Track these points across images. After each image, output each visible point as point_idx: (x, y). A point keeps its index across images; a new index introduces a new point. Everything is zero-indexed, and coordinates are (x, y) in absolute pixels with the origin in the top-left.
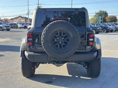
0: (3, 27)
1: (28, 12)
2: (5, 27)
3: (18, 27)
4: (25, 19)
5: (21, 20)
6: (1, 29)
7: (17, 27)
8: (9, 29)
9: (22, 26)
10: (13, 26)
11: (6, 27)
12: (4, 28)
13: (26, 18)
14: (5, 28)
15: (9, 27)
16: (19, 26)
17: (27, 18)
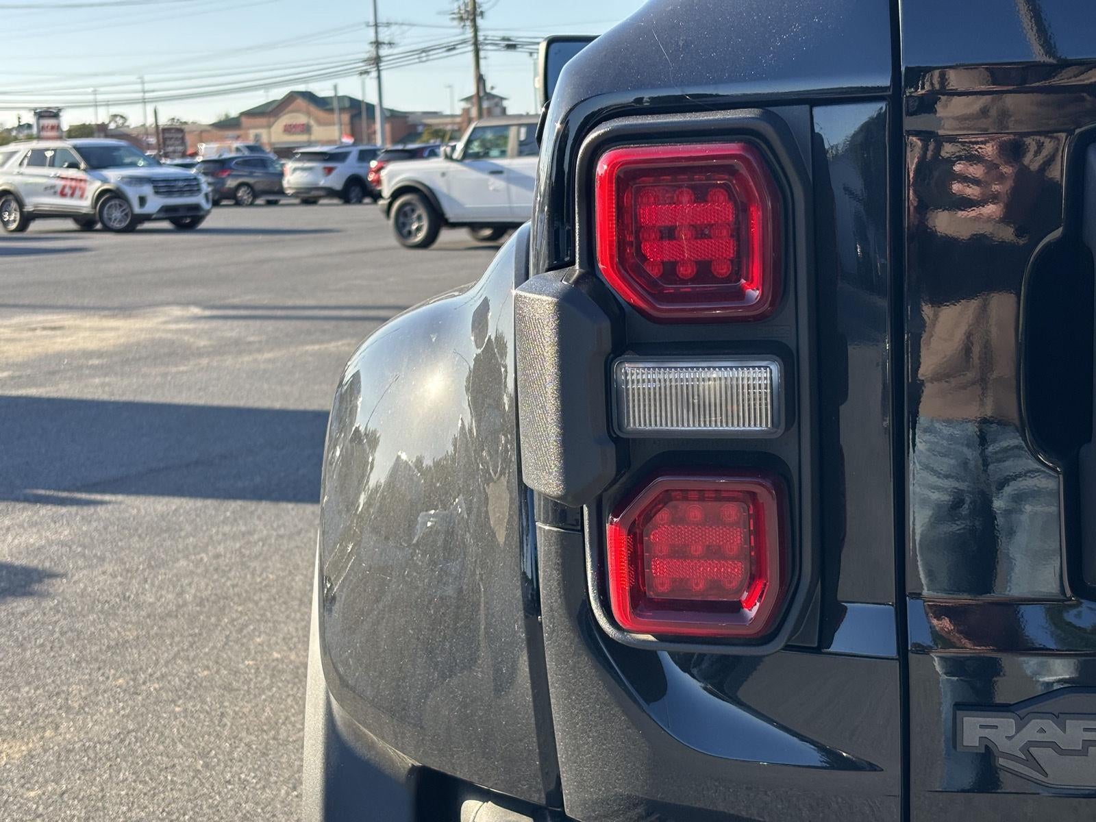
0: (132, 193)
1: (378, 44)
2: (147, 190)
3: (281, 192)
4: (346, 117)
5: (306, 129)
6: (117, 214)
7: (273, 194)
8: (196, 207)
9: (323, 182)
10: (231, 183)
11: (164, 186)
12: (142, 201)
13: (357, 111)
14: (155, 203)
15: (191, 186)
16: (294, 176)
17: (370, 108)
